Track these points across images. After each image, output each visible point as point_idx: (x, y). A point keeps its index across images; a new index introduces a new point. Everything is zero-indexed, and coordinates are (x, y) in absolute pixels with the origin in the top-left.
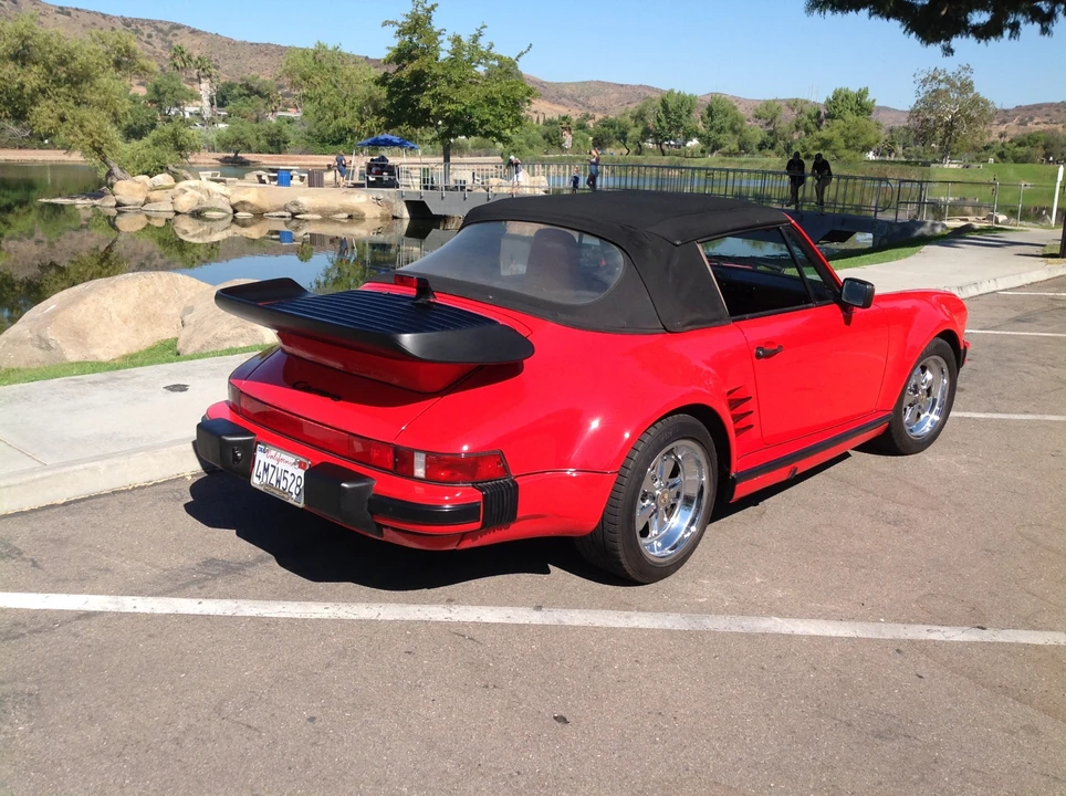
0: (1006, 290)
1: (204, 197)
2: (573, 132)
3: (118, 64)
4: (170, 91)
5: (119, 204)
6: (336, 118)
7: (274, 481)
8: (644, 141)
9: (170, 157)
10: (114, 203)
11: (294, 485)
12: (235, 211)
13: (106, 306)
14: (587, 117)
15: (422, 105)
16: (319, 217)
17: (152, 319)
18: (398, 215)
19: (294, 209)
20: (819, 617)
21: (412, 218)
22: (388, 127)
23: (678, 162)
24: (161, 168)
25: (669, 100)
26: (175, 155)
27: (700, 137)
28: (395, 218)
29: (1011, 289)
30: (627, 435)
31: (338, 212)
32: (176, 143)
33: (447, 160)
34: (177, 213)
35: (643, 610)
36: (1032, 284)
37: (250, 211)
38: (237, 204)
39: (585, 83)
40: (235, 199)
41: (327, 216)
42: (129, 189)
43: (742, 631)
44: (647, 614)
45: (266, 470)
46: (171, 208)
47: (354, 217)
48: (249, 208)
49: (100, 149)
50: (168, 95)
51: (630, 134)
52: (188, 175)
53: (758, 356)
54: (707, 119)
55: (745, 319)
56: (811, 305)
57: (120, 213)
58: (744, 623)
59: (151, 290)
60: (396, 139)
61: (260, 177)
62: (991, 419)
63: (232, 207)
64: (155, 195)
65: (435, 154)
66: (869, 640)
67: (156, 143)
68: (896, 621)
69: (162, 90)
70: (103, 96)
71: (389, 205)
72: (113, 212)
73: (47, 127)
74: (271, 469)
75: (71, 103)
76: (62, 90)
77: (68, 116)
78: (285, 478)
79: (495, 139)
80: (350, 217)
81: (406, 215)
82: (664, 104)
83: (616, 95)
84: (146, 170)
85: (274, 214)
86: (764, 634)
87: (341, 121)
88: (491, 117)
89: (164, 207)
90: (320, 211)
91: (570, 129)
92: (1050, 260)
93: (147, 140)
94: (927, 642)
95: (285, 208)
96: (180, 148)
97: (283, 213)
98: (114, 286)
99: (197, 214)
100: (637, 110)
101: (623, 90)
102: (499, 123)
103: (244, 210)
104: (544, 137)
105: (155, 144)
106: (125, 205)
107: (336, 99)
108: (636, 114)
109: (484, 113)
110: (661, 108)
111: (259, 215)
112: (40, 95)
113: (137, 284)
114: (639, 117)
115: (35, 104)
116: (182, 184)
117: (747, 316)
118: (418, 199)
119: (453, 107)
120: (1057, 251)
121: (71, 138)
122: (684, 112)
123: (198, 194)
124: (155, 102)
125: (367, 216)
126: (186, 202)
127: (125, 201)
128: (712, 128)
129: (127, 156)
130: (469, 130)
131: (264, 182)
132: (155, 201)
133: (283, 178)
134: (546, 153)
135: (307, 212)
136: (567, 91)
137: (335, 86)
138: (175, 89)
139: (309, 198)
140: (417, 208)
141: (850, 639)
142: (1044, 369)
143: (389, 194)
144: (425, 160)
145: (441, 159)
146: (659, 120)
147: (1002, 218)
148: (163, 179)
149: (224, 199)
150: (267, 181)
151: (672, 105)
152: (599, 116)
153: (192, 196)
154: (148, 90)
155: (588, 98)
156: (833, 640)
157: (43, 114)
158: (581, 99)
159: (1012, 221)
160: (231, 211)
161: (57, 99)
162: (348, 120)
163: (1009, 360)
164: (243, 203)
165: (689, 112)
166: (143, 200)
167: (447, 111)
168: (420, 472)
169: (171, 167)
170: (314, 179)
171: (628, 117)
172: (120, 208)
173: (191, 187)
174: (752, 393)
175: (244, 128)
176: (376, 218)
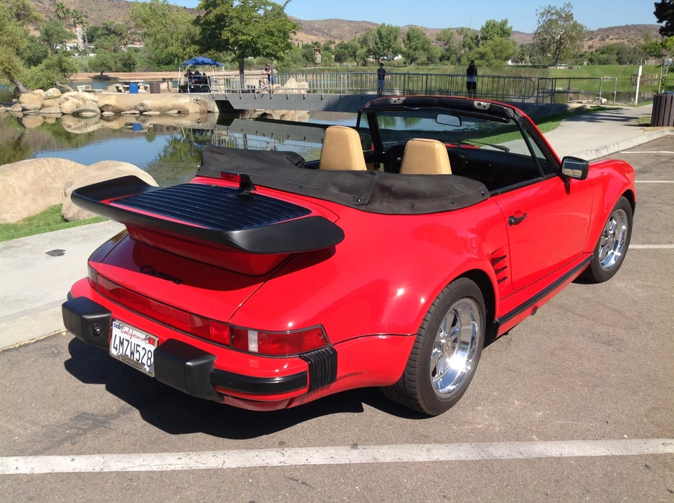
0: (624, 150)
1: (81, 103)
2: (322, 52)
3: (18, 16)
4: (56, 33)
5: (24, 110)
6: (166, 47)
7: (128, 353)
8: (367, 57)
9: (58, 77)
10: (21, 109)
11: (146, 357)
12: (102, 111)
13: (11, 183)
14: (331, 42)
15: (224, 37)
16: (158, 113)
17: (44, 191)
18: (211, 110)
19: (141, 109)
20: (577, 438)
21: (220, 112)
22: (201, 52)
23: (390, 70)
24: (52, 84)
25: (382, 30)
26: (60, 75)
27: (403, 54)
28: (209, 112)
29: (628, 150)
30: (423, 301)
31: (171, 109)
32: (61, 67)
33: (242, 72)
34: (64, 114)
35: (440, 442)
36: (640, 145)
37: (112, 111)
38: (103, 107)
39: (327, 20)
40: (102, 103)
41: (164, 113)
42: (30, 99)
43: (521, 457)
44: (444, 446)
45: (121, 343)
46: (59, 111)
47: (182, 113)
48: (111, 109)
49: (9, 73)
50: (55, 36)
51: (358, 53)
52: (70, 88)
53: (511, 224)
54: (407, 42)
55: (497, 194)
56: (541, 178)
57: (25, 115)
58: (522, 449)
59: (42, 171)
60: (207, 60)
61: (117, 88)
62: (649, 250)
63: (100, 108)
64: (48, 102)
65: (233, 69)
66: (621, 457)
67: (48, 67)
68: (636, 436)
69: (50, 32)
70: (9, 37)
71: (205, 103)
72: (21, 115)
74: (125, 343)
78: (137, 351)
79: (273, 58)
80: (179, 112)
81: (216, 110)
82: (379, 33)
83: (347, 28)
84: (41, 86)
85: (128, 112)
86: (539, 459)
87: (170, 49)
88: (270, 44)
89: (55, 110)
90: (159, 109)
91: (319, 51)
92: (646, 128)
93: (41, 66)
94: (666, 455)
95: (135, 108)
96: (64, 70)
97: (134, 112)
98: (16, 169)
99: (76, 114)
100: (362, 37)
101: (352, 24)
102: (276, 48)
103: (108, 111)
104: (303, 56)
106: (28, 110)
107: (167, 35)
108: (361, 40)
109: (266, 41)
110: (377, 36)
111: (118, 113)
113: (32, 167)
114: (364, 42)
116: (66, 95)
117: (499, 191)
118: (224, 99)
119: (244, 37)
120: (649, 122)
122: (392, 37)
123: (76, 101)
124: (46, 41)
125: (190, 111)
126: (69, 106)
127: (28, 107)
128: (410, 48)
129: (29, 77)
130: (256, 53)
131: (120, 91)
132: (48, 106)
133: (132, 88)
134: (305, 67)
135: (150, 110)
136: (316, 26)
137: (166, 27)
138: (59, 32)
139: (151, 101)
140: (224, 105)
141: (607, 457)
142: (670, 208)
143: (204, 96)
144: (227, 73)
145: (238, 72)
146: (376, 44)
147: (604, 100)
148: (53, 91)
149: (94, 103)
150: (123, 91)
151: (384, 33)
152: (338, 42)
153: (73, 102)
154: (41, 33)
155: (330, 30)
156: (593, 460)
158: (325, 31)
159: (610, 102)
160: (99, 111)
162: (175, 48)
163: (645, 202)
164: (107, 105)
165: (395, 38)
166: (39, 106)
167: (241, 40)
168: (253, 347)
169: (58, 84)
170: (154, 88)
171: (356, 42)
172: (24, 112)
173: (71, 96)
174: (506, 253)
175: (107, 56)
176: (197, 113)
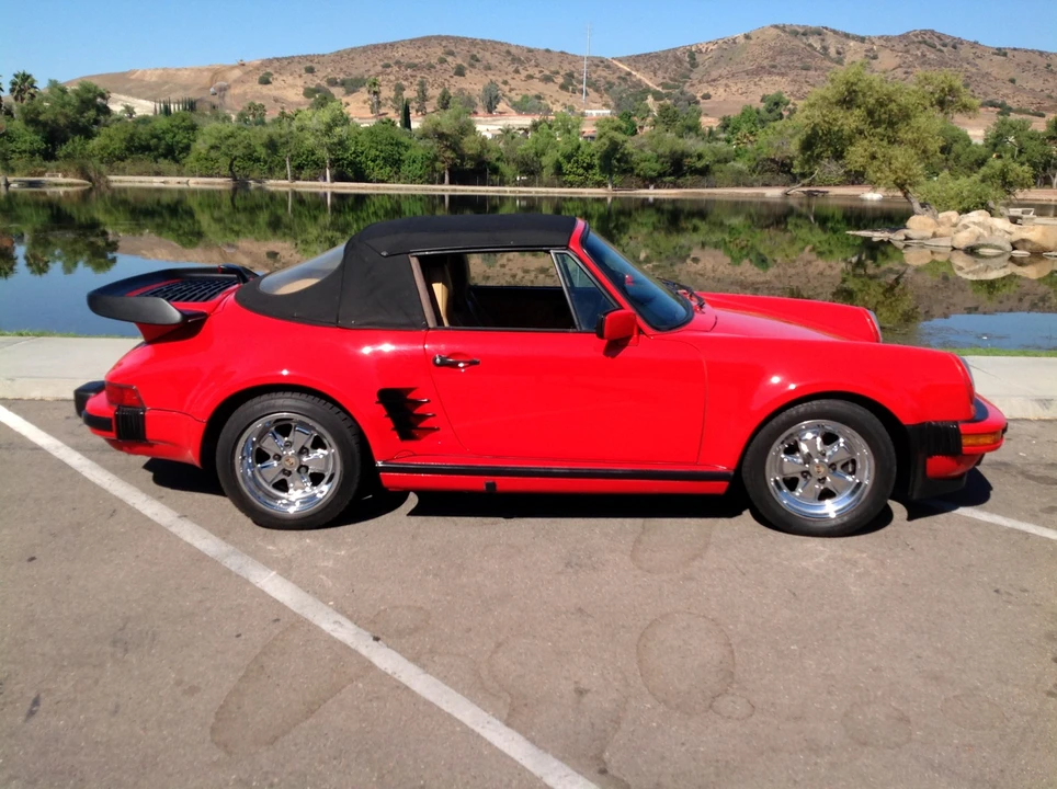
1: (986, 234)
3: (941, 103)
5: (907, 238)
9: (993, 193)
10: (904, 237)
12: (1014, 249)
26: (1000, 193)
32: (1004, 179)
34: (954, 249)
37: (1029, 250)
38: (1017, 242)
40: (1018, 236)
42: (921, 224)
46: (950, 244)
48: (1029, 246)
49: (903, 185)
57: (906, 246)
63: (1012, 244)
67: (984, 179)
70: (915, 135)
73: (858, 164)
75: (885, 143)
76: (878, 130)
77: (879, 155)
85: (1053, 254)
89: (944, 242)
99: (971, 251)
103: (1025, 249)
105: (983, 181)
106: (911, 239)
111: (1038, 254)
112: (857, 136)
115: (851, 144)
121: (878, 175)
123: (979, 231)
126: (965, 238)
129: (952, 193)
132: (941, 236)
149: (1006, 236)
153: (973, 232)
157: (857, 155)
160: (1010, 248)
161: (872, 138)
164: (1024, 241)
166: (929, 235)
172: (907, 242)
173: (973, 223)
